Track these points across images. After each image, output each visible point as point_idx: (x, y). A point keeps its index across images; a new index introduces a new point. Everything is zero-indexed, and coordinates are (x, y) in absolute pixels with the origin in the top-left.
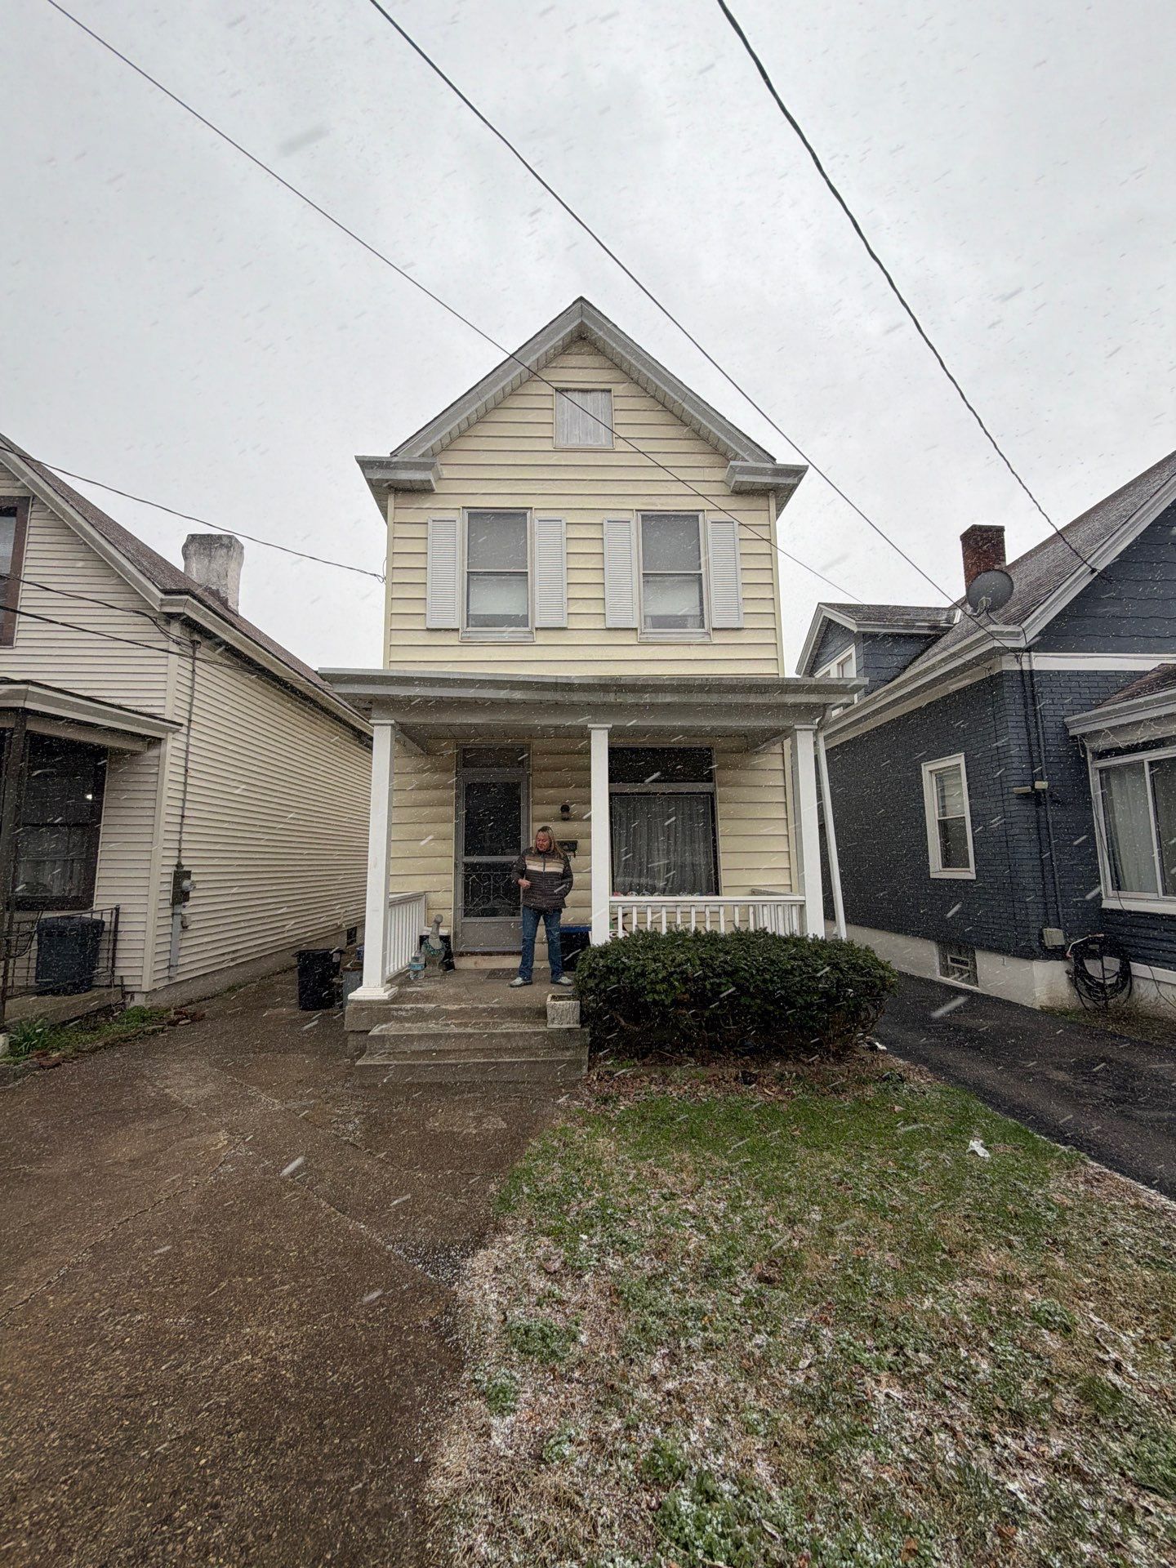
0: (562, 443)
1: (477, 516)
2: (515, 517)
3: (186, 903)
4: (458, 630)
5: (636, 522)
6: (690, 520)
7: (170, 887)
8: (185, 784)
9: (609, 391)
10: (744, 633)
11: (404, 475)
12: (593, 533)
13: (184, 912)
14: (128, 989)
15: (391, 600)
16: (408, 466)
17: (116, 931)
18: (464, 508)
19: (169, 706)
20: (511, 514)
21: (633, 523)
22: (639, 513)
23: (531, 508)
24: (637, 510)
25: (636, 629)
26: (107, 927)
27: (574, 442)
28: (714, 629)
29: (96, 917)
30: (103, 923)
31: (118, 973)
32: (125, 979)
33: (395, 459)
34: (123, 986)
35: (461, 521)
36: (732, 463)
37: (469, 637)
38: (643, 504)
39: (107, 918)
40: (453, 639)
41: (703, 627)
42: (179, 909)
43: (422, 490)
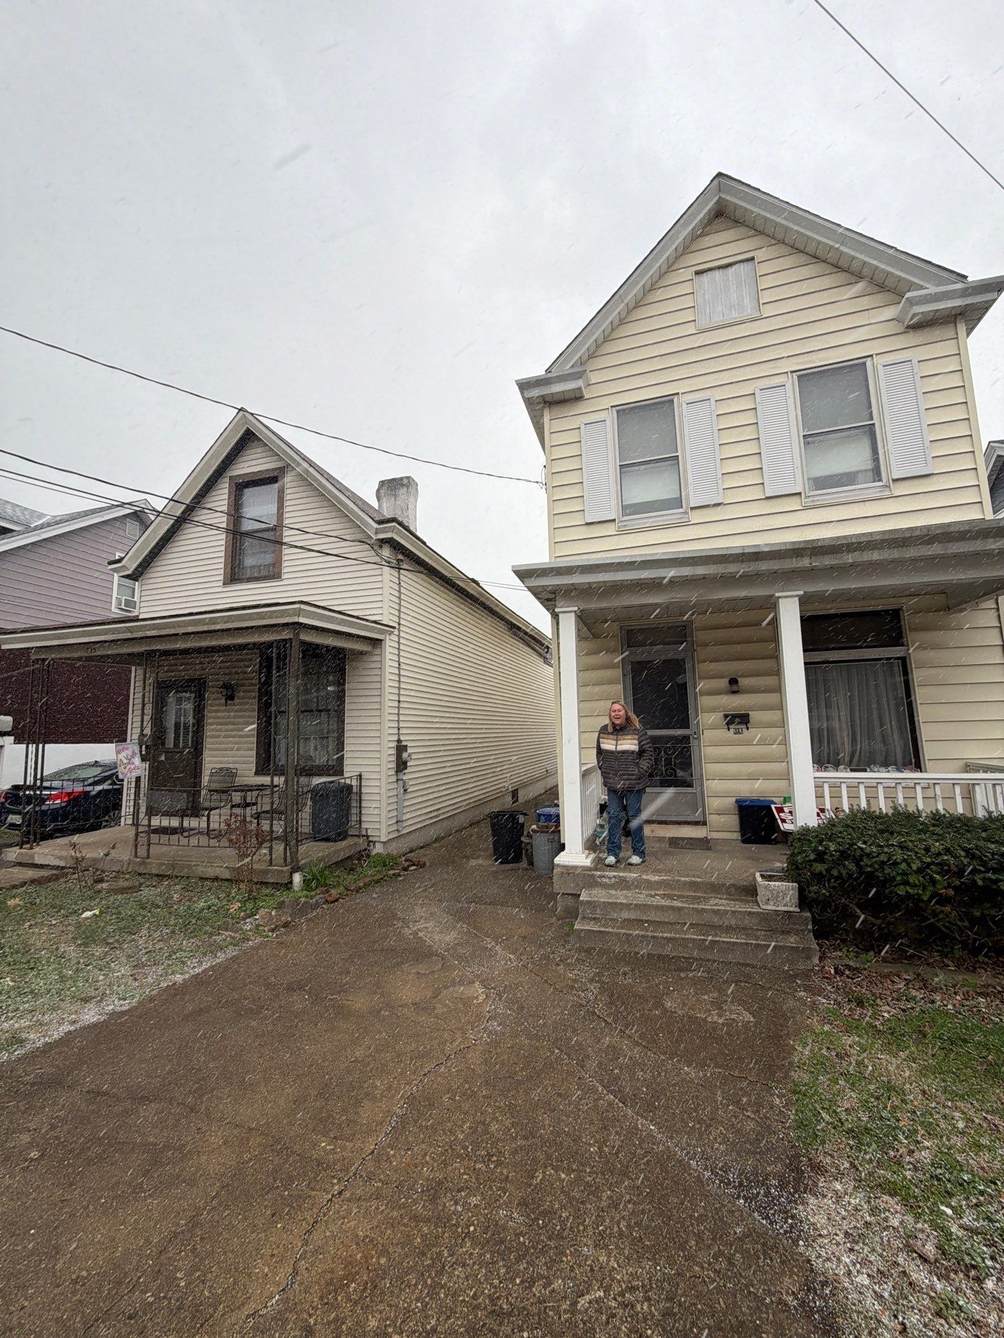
0: (705, 323)
1: (625, 413)
2: (665, 405)
3: (406, 771)
4: (614, 520)
5: (792, 384)
6: (857, 369)
7: (394, 758)
8: (399, 675)
9: (753, 259)
10: (934, 478)
11: (557, 388)
12: (747, 404)
13: (405, 778)
14: (371, 839)
15: (553, 502)
16: (562, 378)
17: (360, 794)
18: (612, 407)
19: (386, 612)
20: (658, 403)
21: (789, 386)
22: (794, 374)
23: (678, 394)
24: (792, 372)
25: (800, 494)
26: (355, 790)
27: (718, 320)
28: (895, 480)
29: (348, 781)
30: (352, 786)
31: (364, 826)
32: (369, 831)
33: (549, 375)
34: (368, 837)
35: (611, 419)
36: (908, 295)
37: (625, 526)
38: (798, 364)
39: (354, 783)
40: (610, 529)
41: (880, 480)
42: (401, 776)
43: (575, 398)
